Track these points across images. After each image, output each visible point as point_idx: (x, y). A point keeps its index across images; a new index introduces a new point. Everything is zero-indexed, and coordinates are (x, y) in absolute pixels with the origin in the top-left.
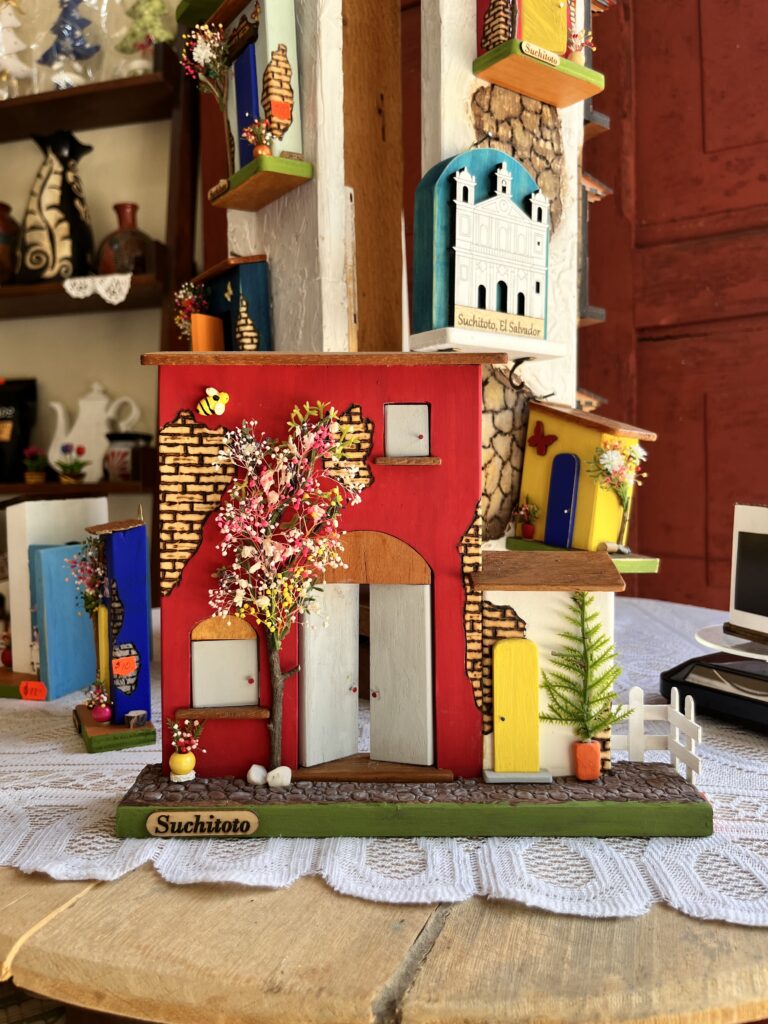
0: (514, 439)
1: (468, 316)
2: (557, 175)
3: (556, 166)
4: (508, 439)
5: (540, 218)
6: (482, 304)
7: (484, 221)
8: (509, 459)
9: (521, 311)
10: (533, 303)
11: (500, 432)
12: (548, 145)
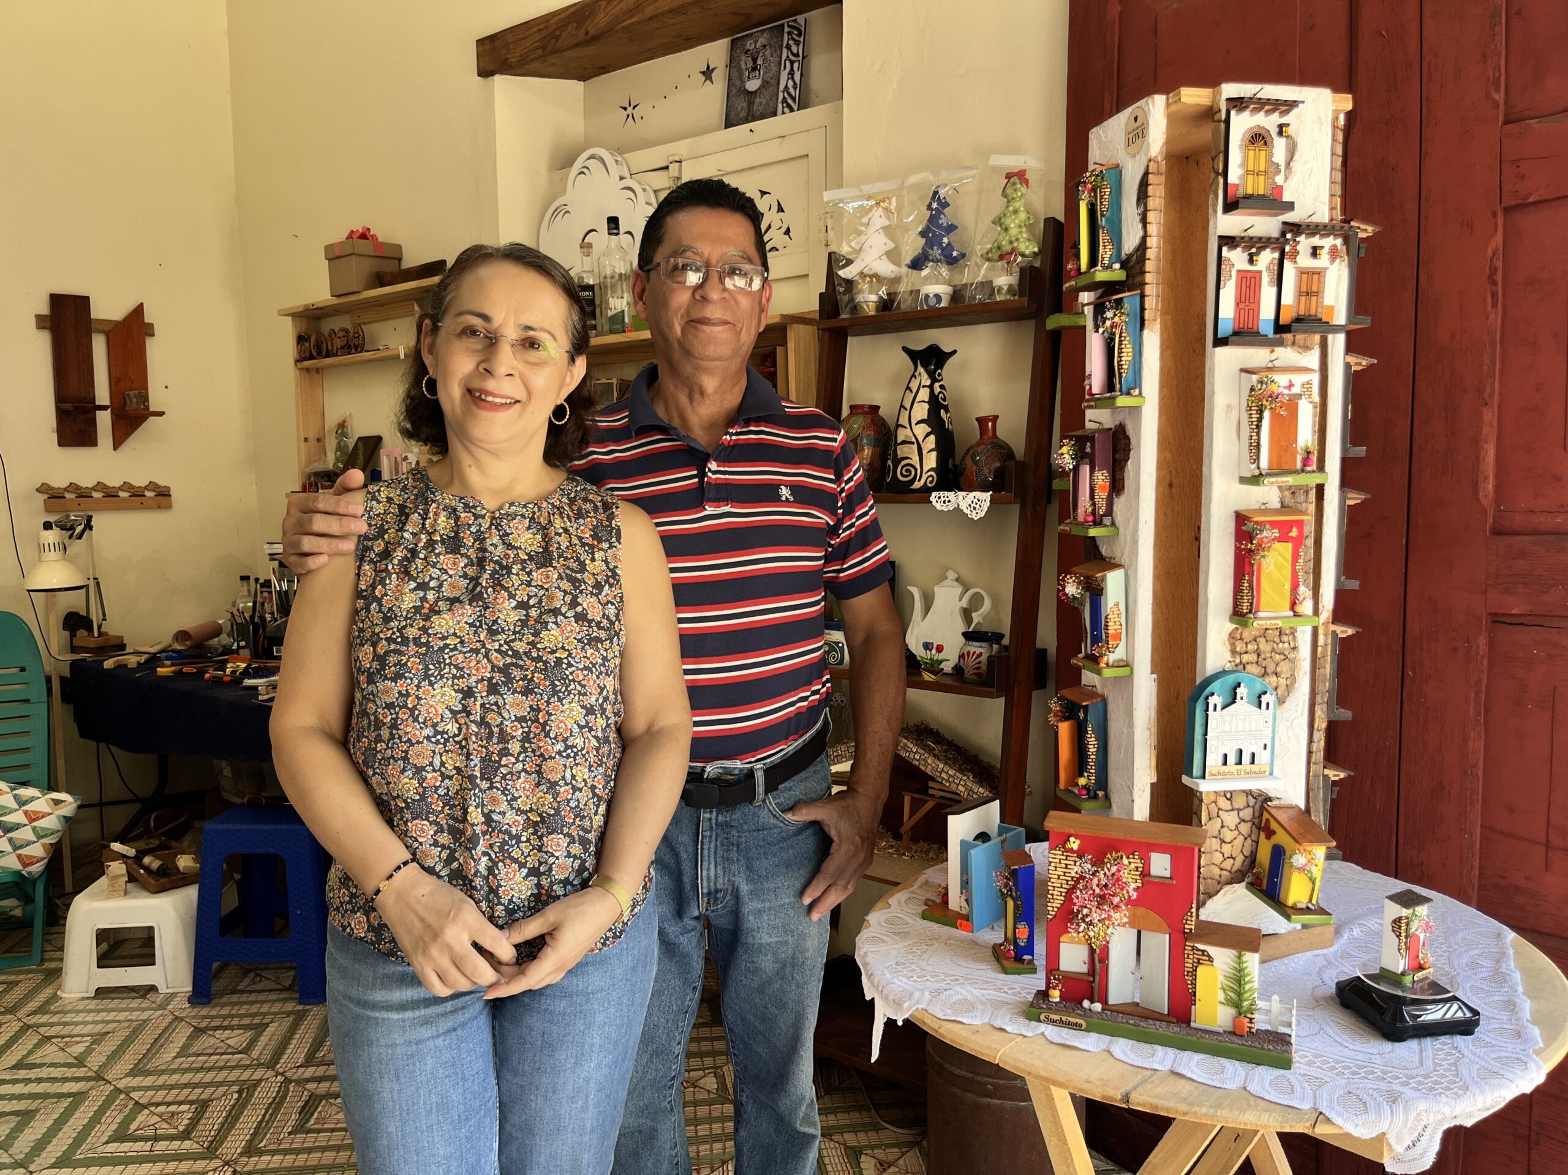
0: (1254, 824)
1: (1215, 771)
2: (1293, 661)
3: (1292, 656)
4: (1249, 824)
5: (1268, 707)
6: (1225, 763)
7: (1228, 718)
8: (1250, 836)
9: (1253, 762)
10: (1263, 757)
11: (1244, 821)
12: (1286, 645)
